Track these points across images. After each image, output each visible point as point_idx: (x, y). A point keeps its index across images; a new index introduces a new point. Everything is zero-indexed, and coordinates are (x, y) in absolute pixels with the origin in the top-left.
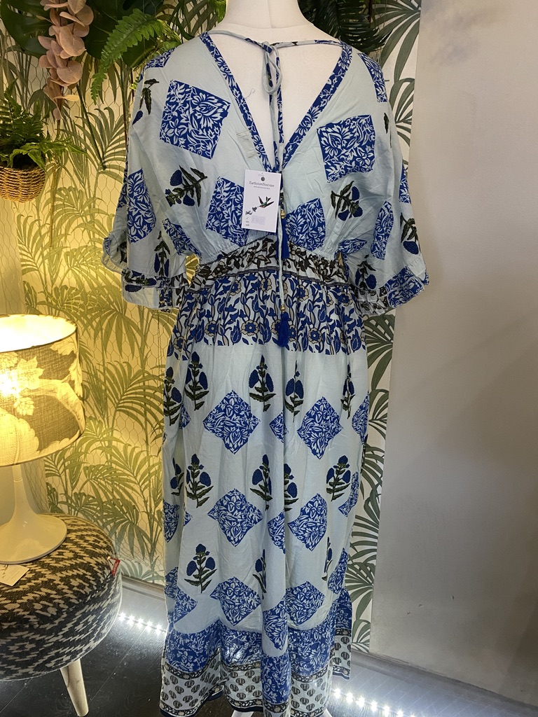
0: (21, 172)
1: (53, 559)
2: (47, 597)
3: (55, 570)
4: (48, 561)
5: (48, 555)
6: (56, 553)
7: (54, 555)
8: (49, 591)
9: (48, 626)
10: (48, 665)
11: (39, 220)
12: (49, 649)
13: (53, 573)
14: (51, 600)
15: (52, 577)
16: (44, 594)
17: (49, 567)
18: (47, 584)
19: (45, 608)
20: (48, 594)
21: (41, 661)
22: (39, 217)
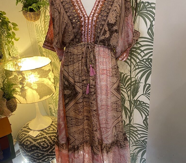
0: (32, 13)
1: (47, 130)
2: (44, 141)
3: (47, 133)
4: (45, 131)
5: (46, 129)
6: (48, 128)
7: (47, 129)
8: (45, 140)
9: (45, 150)
10: (46, 160)
11: (41, 26)
12: (46, 156)
13: (47, 134)
14: (45, 142)
15: (46, 136)
16: (44, 140)
17: (45, 132)
18: (44, 137)
19: (44, 144)
20: (45, 141)
21: (43, 159)
22: (41, 25)
